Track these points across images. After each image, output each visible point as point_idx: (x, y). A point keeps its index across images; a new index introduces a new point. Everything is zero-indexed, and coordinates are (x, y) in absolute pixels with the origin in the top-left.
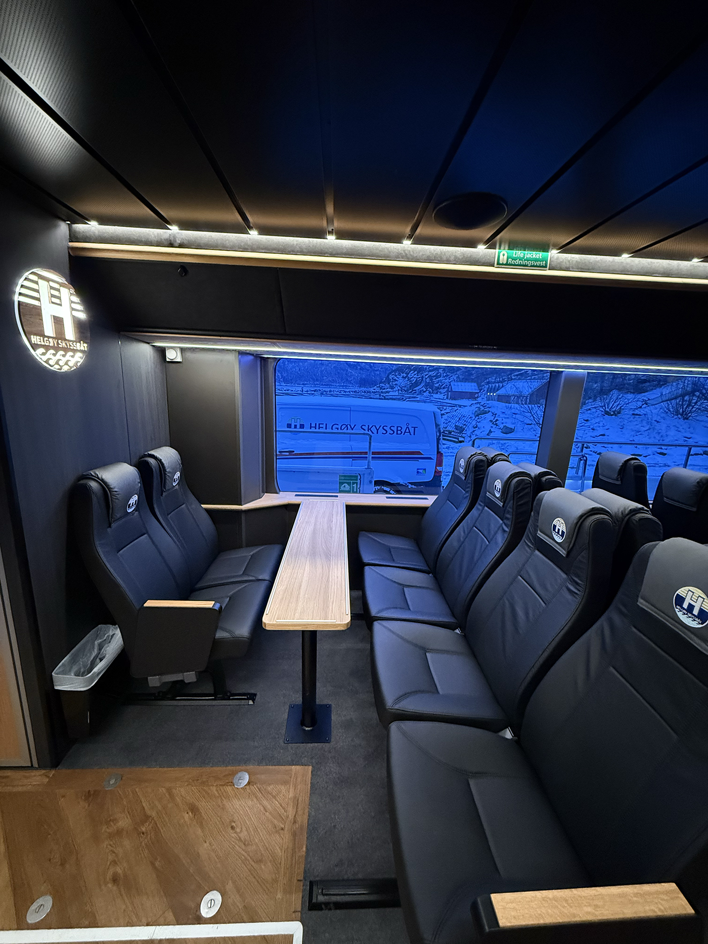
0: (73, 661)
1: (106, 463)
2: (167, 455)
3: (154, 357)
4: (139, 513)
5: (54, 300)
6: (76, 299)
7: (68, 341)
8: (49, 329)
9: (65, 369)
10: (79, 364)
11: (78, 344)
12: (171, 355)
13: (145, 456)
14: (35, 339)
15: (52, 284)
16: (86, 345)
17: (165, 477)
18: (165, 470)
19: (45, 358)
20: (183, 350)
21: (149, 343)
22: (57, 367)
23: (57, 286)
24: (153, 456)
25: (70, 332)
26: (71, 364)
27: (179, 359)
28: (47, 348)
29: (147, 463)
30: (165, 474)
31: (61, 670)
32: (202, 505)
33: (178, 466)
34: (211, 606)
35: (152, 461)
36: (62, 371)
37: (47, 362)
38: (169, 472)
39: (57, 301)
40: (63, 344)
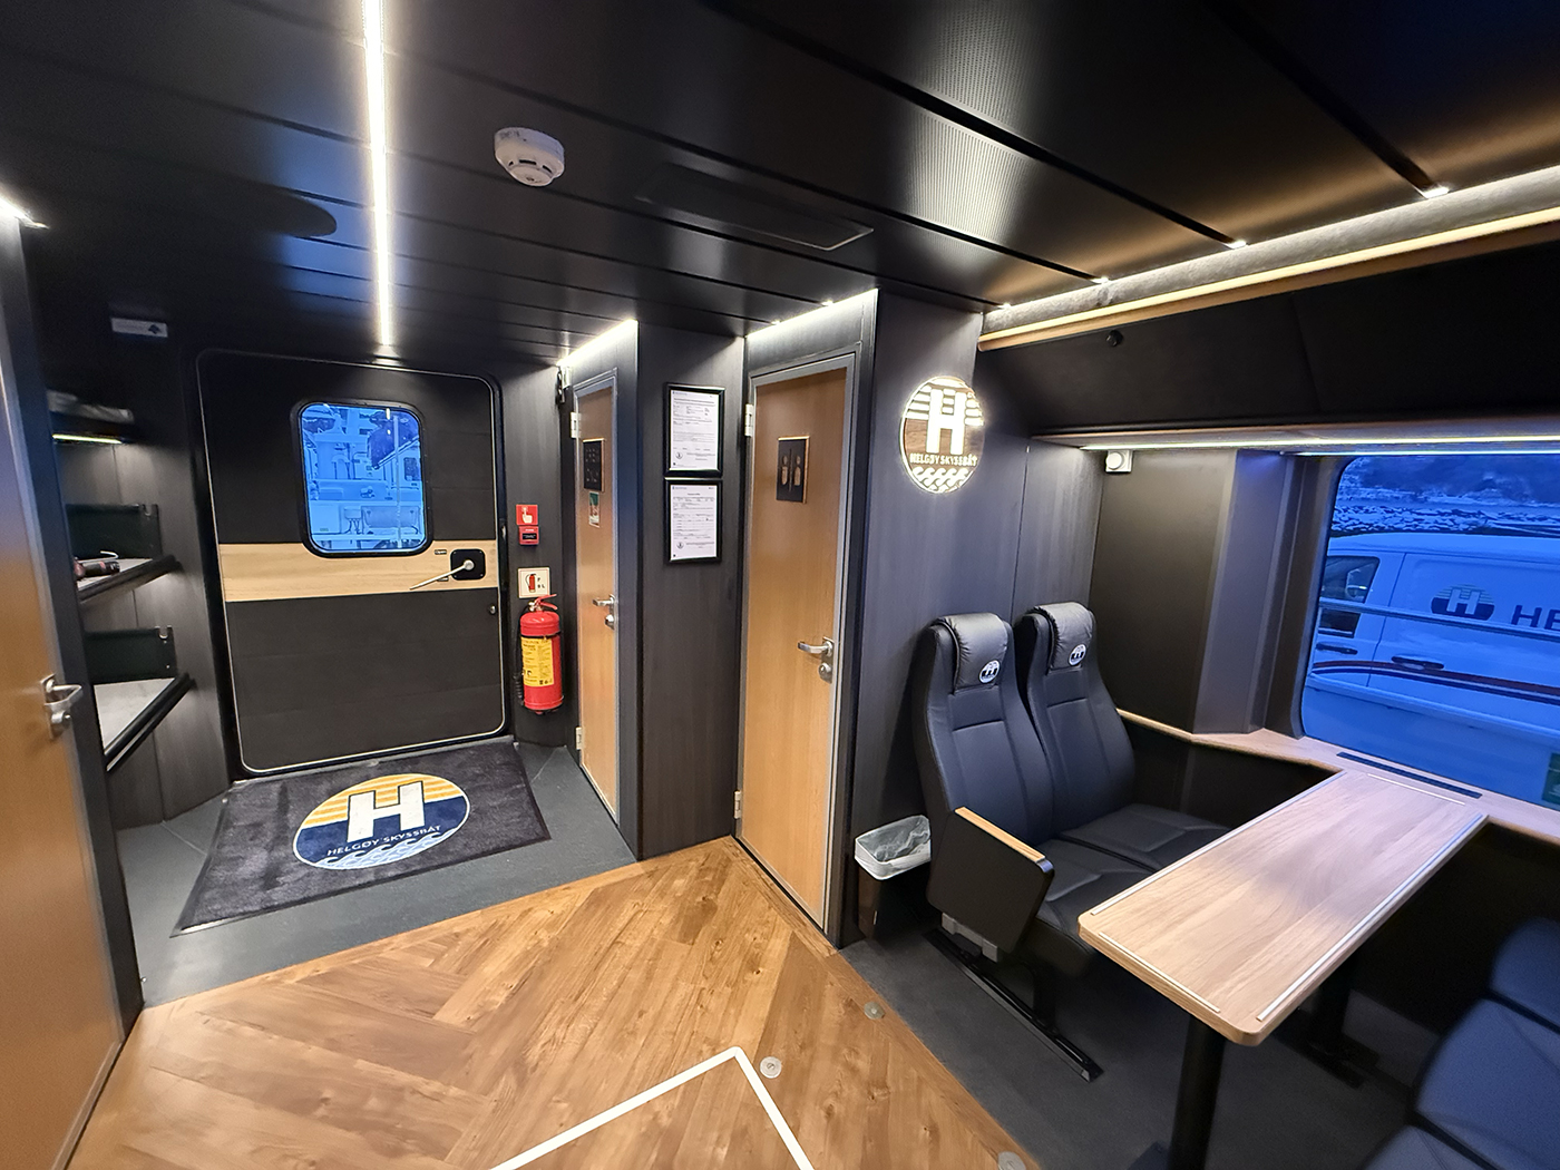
0: (882, 839)
1: (969, 609)
2: (1070, 616)
3: (1084, 467)
4: (1000, 690)
5: (946, 410)
6: (974, 403)
7: (954, 455)
8: (933, 444)
9: (942, 489)
10: (961, 483)
11: (965, 458)
12: (1113, 463)
13: (1035, 611)
14: (914, 458)
15: (947, 392)
16: (975, 458)
17: (1055, 647)
18: (1057, 638)
19: (921, 478)
20: (1135, 453)
21: (1078, 447)
22: (934, 487)
23: (952, 392)
24: (1044, 613)
25: (957, 445)
26: (950, 483)
27: (1126, 468)
28: (925, 466)
29: (1032, 620)
30: (1056, 643)
31: (866, 841)
32: (1118, 710)
33: (1085, 636)
34: (1036, 860)
35: (1041, 620)
36: (939, 492)
37: (922, 482)
38: (1064, 642)
39: (949, 410)
40: (945, 460)
